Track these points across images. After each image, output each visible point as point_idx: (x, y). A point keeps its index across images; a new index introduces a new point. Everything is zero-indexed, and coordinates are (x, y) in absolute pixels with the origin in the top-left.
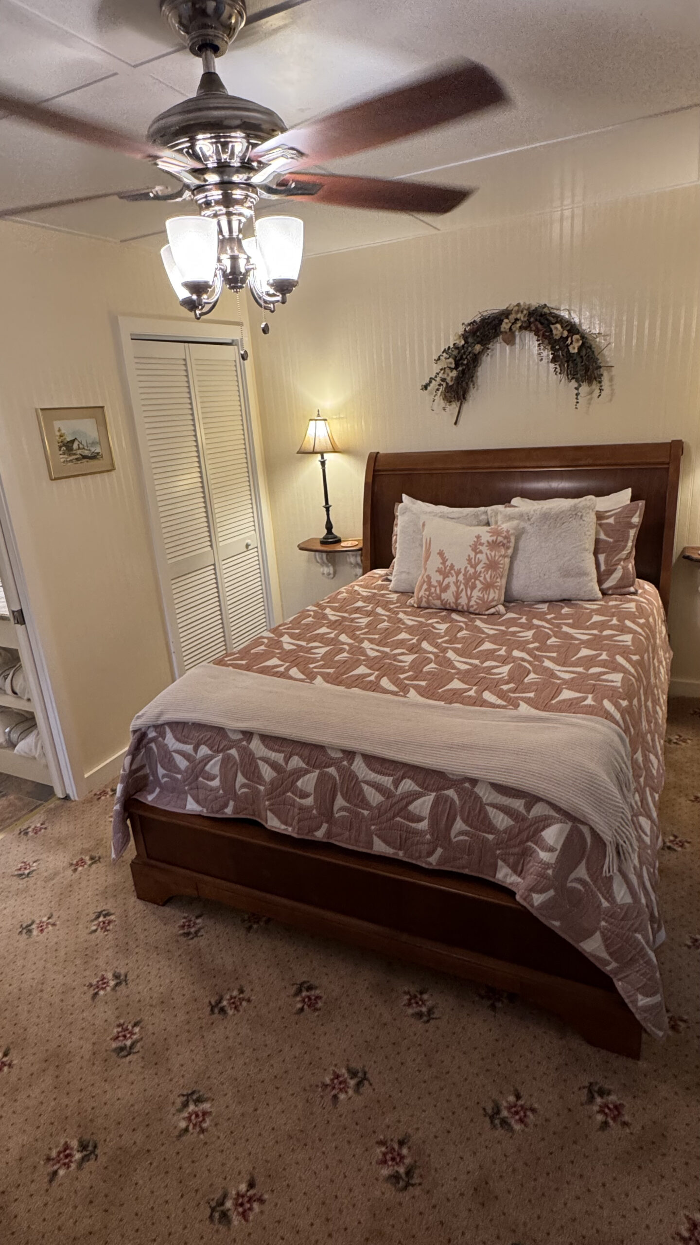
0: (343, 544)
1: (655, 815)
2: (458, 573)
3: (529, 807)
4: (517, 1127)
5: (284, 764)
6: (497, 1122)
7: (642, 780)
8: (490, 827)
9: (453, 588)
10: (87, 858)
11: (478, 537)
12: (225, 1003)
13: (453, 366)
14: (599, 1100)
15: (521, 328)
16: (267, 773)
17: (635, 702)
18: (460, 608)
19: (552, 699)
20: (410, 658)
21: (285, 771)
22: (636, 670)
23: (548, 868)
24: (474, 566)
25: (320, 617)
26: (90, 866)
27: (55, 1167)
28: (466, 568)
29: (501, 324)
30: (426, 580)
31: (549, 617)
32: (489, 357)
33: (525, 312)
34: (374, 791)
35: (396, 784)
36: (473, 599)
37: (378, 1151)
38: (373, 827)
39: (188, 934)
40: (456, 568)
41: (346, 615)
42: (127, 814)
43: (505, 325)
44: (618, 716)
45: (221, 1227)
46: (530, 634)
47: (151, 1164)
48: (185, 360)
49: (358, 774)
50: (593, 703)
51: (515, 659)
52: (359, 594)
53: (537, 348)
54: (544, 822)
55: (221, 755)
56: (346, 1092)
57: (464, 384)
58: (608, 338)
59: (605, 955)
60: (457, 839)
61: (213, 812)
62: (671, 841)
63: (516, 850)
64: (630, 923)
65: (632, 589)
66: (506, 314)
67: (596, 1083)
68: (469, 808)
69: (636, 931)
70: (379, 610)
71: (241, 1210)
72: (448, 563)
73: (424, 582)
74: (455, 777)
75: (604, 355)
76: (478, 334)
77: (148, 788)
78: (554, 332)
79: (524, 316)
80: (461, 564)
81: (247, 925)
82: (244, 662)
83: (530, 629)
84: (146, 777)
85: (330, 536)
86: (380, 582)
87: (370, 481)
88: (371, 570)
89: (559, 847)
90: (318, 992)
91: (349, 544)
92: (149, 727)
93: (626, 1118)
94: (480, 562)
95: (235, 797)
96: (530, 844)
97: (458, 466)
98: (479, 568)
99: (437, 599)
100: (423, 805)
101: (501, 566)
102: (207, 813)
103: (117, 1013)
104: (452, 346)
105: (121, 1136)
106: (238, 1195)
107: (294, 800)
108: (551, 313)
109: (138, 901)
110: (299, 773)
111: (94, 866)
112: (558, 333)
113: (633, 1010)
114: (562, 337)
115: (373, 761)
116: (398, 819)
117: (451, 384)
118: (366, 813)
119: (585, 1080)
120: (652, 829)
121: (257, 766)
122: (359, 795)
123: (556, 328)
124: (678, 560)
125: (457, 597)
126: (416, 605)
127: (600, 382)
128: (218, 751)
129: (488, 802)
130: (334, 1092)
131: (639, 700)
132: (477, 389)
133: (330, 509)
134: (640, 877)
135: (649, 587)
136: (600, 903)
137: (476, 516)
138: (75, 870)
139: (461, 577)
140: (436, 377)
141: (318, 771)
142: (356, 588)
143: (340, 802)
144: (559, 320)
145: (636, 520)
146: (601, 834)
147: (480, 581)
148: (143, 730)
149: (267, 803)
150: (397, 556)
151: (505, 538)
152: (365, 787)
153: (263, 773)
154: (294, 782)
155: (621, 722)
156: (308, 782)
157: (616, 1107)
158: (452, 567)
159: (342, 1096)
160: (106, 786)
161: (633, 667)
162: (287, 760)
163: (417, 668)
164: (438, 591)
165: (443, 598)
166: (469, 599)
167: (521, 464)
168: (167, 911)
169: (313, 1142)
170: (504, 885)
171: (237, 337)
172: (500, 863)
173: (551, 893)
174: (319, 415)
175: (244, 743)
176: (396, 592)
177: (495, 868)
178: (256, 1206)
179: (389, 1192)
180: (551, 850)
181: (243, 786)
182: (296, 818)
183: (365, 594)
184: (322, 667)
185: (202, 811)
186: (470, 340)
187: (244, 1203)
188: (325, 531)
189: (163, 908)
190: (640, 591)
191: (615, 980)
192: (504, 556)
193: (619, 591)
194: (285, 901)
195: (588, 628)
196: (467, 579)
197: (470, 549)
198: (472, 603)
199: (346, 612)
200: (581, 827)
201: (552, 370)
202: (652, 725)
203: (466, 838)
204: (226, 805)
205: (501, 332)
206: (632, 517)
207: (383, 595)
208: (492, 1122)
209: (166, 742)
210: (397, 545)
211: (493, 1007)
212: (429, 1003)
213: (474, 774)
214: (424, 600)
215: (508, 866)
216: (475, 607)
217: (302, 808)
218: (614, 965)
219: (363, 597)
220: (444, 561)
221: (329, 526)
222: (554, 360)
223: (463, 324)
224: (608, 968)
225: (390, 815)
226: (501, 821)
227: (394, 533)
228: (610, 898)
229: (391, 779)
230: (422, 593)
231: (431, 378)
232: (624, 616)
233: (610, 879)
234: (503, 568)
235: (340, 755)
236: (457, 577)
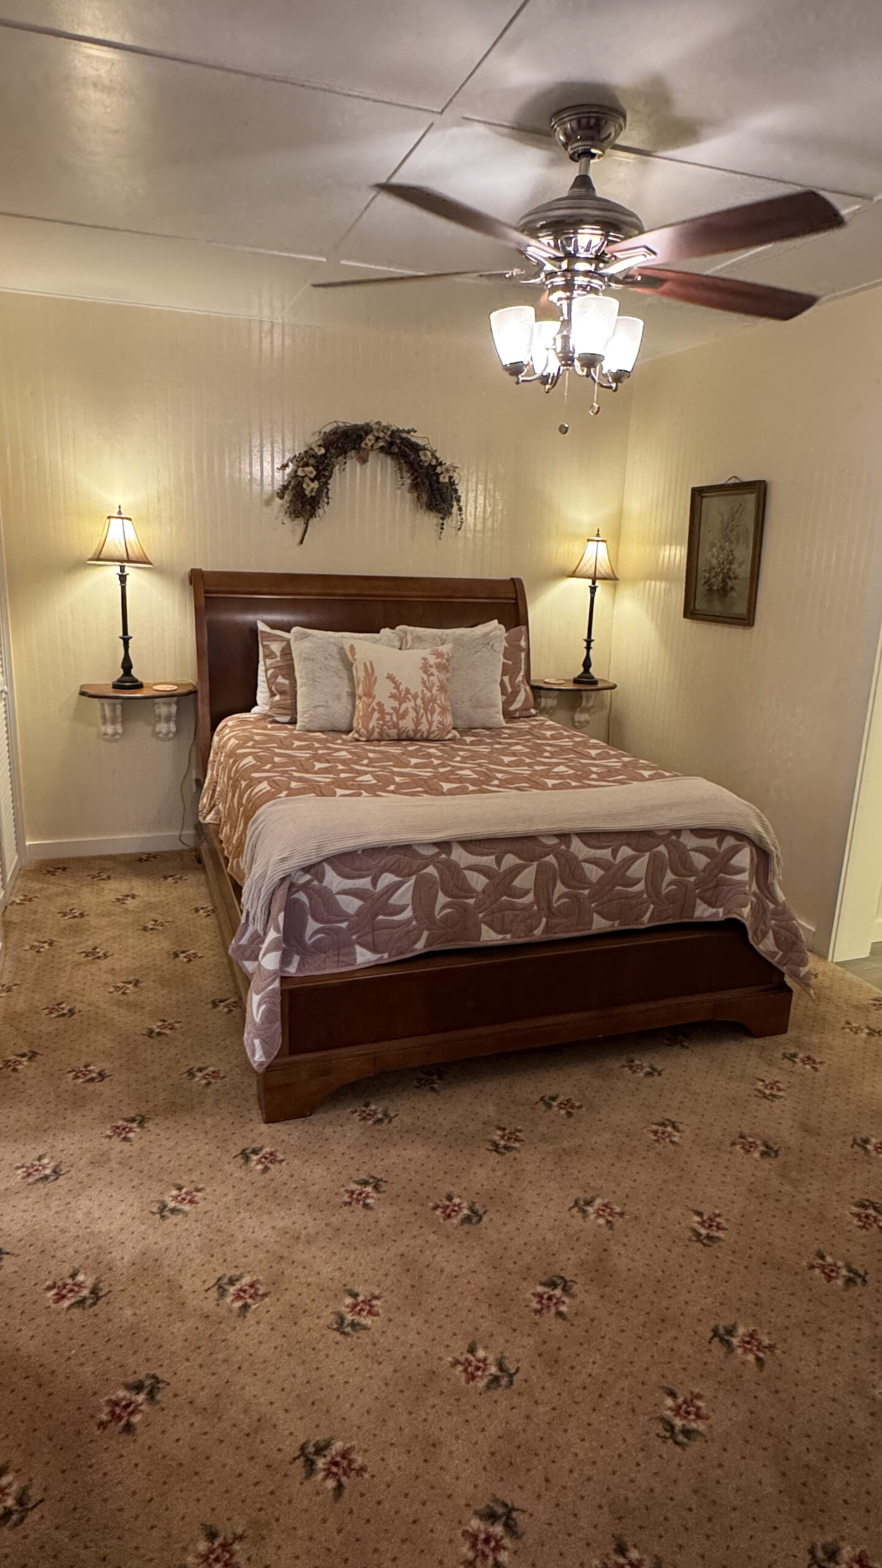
0: (147, 689)
2: (415, 697)
4: (782, 1093)
5: (496, 867)
6: (770, 1097)
8: (692, 870)
9: (412, 714)
10: (122, 1123)
11: (424, 659)
12: (502, 1142)
14: (797, 1060)
15: (380, 449)
16: (477, 882)
18: (419, 736)
21: (499, 874)
24: (430, 690)
28: (423, 691)
30: (376, 708)
33: (386, 432)
34: (593, 867)
35: (613, 853)
36: (435, 724)
37: (737, 1148)
38: (593, 905)
39: (380, 1120)
40: (411, 692)
49: (578, 855)
54: (733, 851)
55: (414, 878)
56: (674, 1136)
59: (773, 948)
60: (666, 891)
61: (397, 954)
67: (784, 1053)
68: (677, 860)
71: (714, 1228)
72: (402, 687)
73: (374, 710)
74: (665, 833)
78: (422, 458)
79: (387, 436)
80: (416, 688)
85: (128, 678)
89: (750, 866)
90: (563, 1097)
91: (160, 688)
92: (302, 870)
93: (818, 1059)
95: (432, 925)
96: (721, 874)
98: (433, 692)
99: (394, 728)
100: (640, 867)
102: (391, 956)
103: (415, 1203)
106: (700, 1223)
107: (512, 902)
110: (514, 872)
112: (427, 459)
114: (432, 465)
115: (589, 837)
116: (618, 888)
118: (586, 892)
119: (778, 1054)
121: (463, 877)
122: (579, 875)
123: (425, 455)
125: (417, 723)
128: (408, 875)
129: (691, 847)
130: (667, 1141)
136: (769, 908)
139: (419, 702)
141: (535, 863)
143: (559, 889)
147: (437, 705)
148: (294, 875)
149: (480, 916)
151: (447, 660)
152: (586, 866)
153: (473, 884)
154: (509, 883)
156: (526, 878)
157: (807, 1058)
158: (407, 691)
159: (675, 1139)
162: (499, 861)
164: (395, 719)
165: (400, 726)
166: (430, 724)
170: (700, 920)
172: (698, 901)
173: (750, 906)
174: (120, 513)
175: (443, 856)
177: (693, 907)
178: (718, 1220)
181: (445, 906)
182: (515, 922)
185: (381, 959)
188: (122, 672)
192: (448, 680)
196: (425, 704)
197: (421, 671)
198: (434, 728)
203: (673, 887)
204: (417, 940)
205: (359, 448)
209: (324, 884)
212: (645, 1065)
213: (678, 824)
214: (377, 730)
215: (704, 901)
216: (436, 732)
220: (397, 686)
221: (127, 665)
225: (609, 886)
226: (700, 861)
229: (609, 850)
230: (371, 724)
236: (415, 701)
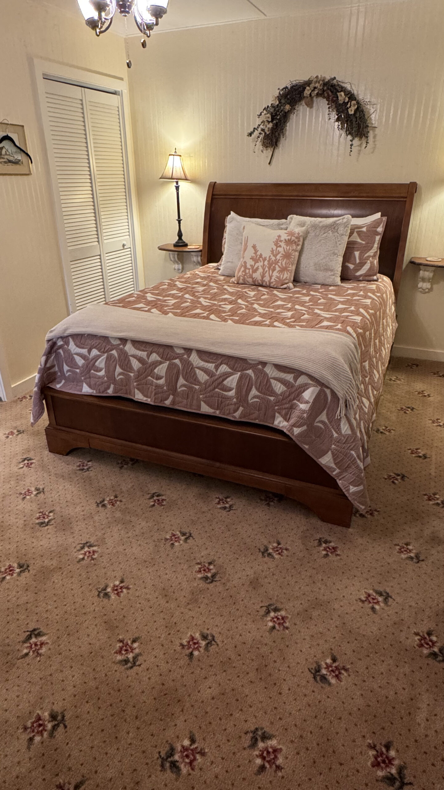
0: (189, 247)
1: (372, 400)
2: (264, 260)
3: (296, 379)
4: (277, 556)
5: (146, 359)
6: (266, 554)
7: (367, 379)
8: (272, 392)
9: (261, 270)
10: (15, 431)
11: (279, 236)
12: (106, 502)
13: (270, 120)
14: (324, 545)
15: (318, 95)
16: (136, 364)
17: (368, 333)
18: (264, 284)
19: (316, 325)
20: (229, 307)
21: (147, 363)
22: (371, 318)
23: (305, 413)
24: (275, 256)
25: (172, 285)
26: (17, 435)
27: (4, 576)
28: (270, 256)
29: (304, 91)
30: (243, 264)
31: (321, 291)
32: (295, 115)
33: (321, 82)
34: (203, 373)
35: (217, 368)
36: (273, 278)
37: (197, 567)
38: (201, 396)
39: (83, 470)
40: (263, 256)
41: (189, 285)
42: (43, 396)
43: (307, 92)
44: (355, 335)
45: (104, 600)
46: (307, 298)
47: (62, 573)
48: (82, 100)
49: (194, 363)
50: (341, 328)
51: (296, 310)
52: (198, 275)
53: (327, 110)
54: (305, 387)
55: (106, 354)
56: (179, 542)
57: (277, 134)
58: (375, 106)
59: (333, 465)
60: (252, 401)
61: (100, 392)
62: (383, 429)
63: (287, 406)
64: (349, 445)
65: (375, 278)
66: (308, 83)
67: (323, 538)
68: (260, 382)
69: (351, 449)
70: (211, 284)
71: (116, 592)
72: (259, 253)
73: (242, 266)
74: (253, 362)
75: (371, 119)
76: (288, 97)
77: (56, 380)
78: (340, 98)
79: (320, 85)
80: (267, 254)
81: (120, 465)
82: (121, 305)
83: (308, 296)
84: (55, 373)
85: (180, 241)
86: (213, 270)
87: (210, 202)
88: (207, 263)
89: (311, 401)
90: (164, 497)
91: (193, 247)
92: (58, 338)
93: (339, 552)
94: (279, 253)
95: (114, 381)
96: (295, 401)
97: (270, 194)
98: (278, 257)
99: (250, 278)
100: (233, 381)
101: (293, 257)
102: (96, 393)
103: (38, 507)
104: (270, 105)
105: (43, 562)
106: (114, 586)
107: (152, 381)
108: (338, 85)
109: (50, 453)
110: (156, 364)
111: (20, 435)
112: (342, 98)
113: (347, 495)
114: (344, 102)
115: (203, 354)
116: (217, 390)
117: (268, 133)
118: (197, 387)
119: (318, 536)
120: (369, 406)
121: (129, 360)
122: (194, 376)
123: (341, 95)
124: (407, 266)
125: (263, 276)
126: (236, 282)
127: (367, 137)
128: (104, 352)
129: (272, 376)
130: (172, 542)
131: (370, 334)
132: (286, 139)
133: (181, 222)
134: (359, 425)
135: (386, 279)
136: (333, 435)
137: (279, 224)
138: (7, 437)
139: (266, 263)
140: (258, 127)
141: (168, 362)
142: (197, 272)
143: (181, 381)
144: (343, 89)
145: (380, 229)
146: (337, 392)
147: (279, 266)
148: (54, 340)
149: (135, 384)
150: (224, 253)
151: (297, 238)
152: (197, 371)
153: (133, 365)
154: (152, 370)
155: (356, 338)
156: (162, 370)
157: (333, 548)
158: (261, 256)
159: (176, 544)
160: (26, 394)
161: (369, 316)
162: (148, 356)
163: (233, 312)
164: (251, 272)
165: (254, 277)
166: (271, 277)
167: (312, 194)
168: (69, 458)
169: (159, 563)
170: (278, 428)
171: (118, 89)
172: (277, 414)
173: (305, 428)
174: (175, 152)
175: (121, 346)
176: (223, 275)
177: (274, 418)
178: (124, 590)
179: (202, 585)
180: (307, 402)
181: (120, 374)
182: (154, 393)
183: (202, 275)
184: (173, 309)
185: (93, 392)
186: (283, 101)
187: (117, 590)
188: (177, 238)
189: (67, 457)
190: (380, 280)
191: (338, 481)
192: (296, 251)
193: (367, 278)
194: (145, 447)
195: (344, 296)
196: (270, 265)
197: (273, 244)
198: (272, 280)
199: (189, 283)
200: (326, 390)
201: (336, 127)
202: (378, 355)
203: (258, 400)
204: (108, 388)
205: (304, 97)
206: (377, 227)
207: (214, 277)
208: (263, 555)
209: (69, 348)
210: (226, 246)
211: (268, 505)
212: (230, 503)
213: (265, 359)
214: (241, 278)
215: (282, 416)
216: (274, 283)
217: (157, 386)
218: (338, 471)
219: (201, 277)
220: (256, 251)
221: (180, 234)
222: (338, 120)
223: (278, 89)
224: (334, 473)
225: (211, 388)
226: (279, 388)
227: (224, 237)
228: (338, 430)
229: (214, 365)
230: (240, 274)
231: (254, 128)
232: (366, 290)
233: (340, 420)
234: (294, 258)
235: (182, 351)
236: (264, 262)
